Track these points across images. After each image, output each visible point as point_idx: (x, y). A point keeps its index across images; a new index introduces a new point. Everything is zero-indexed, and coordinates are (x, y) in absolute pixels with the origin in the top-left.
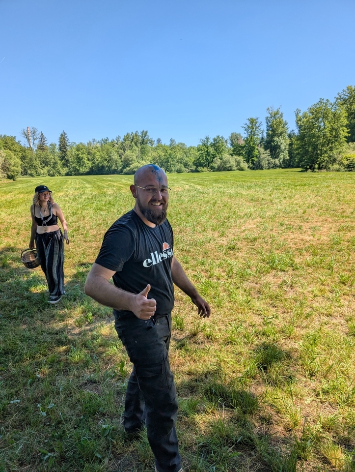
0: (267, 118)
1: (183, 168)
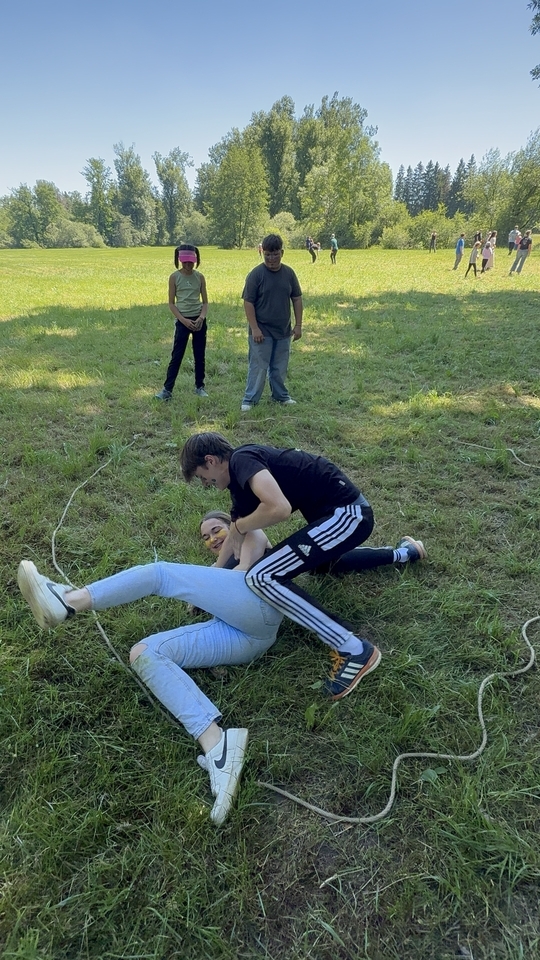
0: (116, 162)
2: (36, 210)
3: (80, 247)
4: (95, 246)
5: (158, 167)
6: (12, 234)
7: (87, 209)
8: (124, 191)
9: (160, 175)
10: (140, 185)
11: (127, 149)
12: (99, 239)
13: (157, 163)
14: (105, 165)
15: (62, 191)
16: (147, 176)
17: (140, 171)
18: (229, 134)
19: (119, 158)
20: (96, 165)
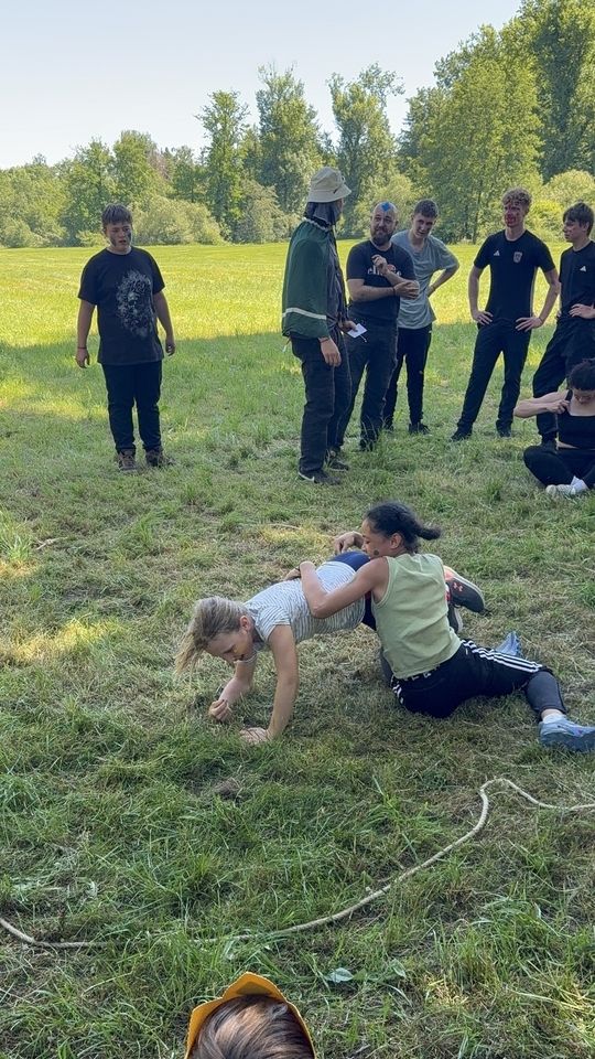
0: (260, 95)
1: (27, 234)
2: (110, 181)
3: (177, 242)
4: (206, 241)
5: (335, 98)
6: (66, 221)
7: (201, 177)
8: (267, 143)
9: (337, 113)
10: (300, 131)
11: (281, 74)
12: (212, 228)
13: (335, 93)
14: (240, 101)
15: (161, 148)
16: (312, 115)
17: (301, 108)
18: (473, 37)
19: (266, 88)
20: (225, 102)
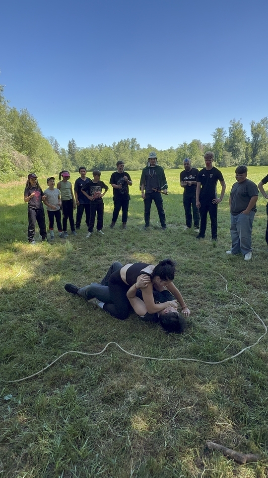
0: (230, 128)
2: (188, 152)
6: (175, 163)
8: (231, 141)
9: (252, 132)
10: (240, 137)
11: (237, 122)
13: (252, 126)
14: (224, 130)
16: (244, 133)
19: (232, 126)
20: (220, 131)
